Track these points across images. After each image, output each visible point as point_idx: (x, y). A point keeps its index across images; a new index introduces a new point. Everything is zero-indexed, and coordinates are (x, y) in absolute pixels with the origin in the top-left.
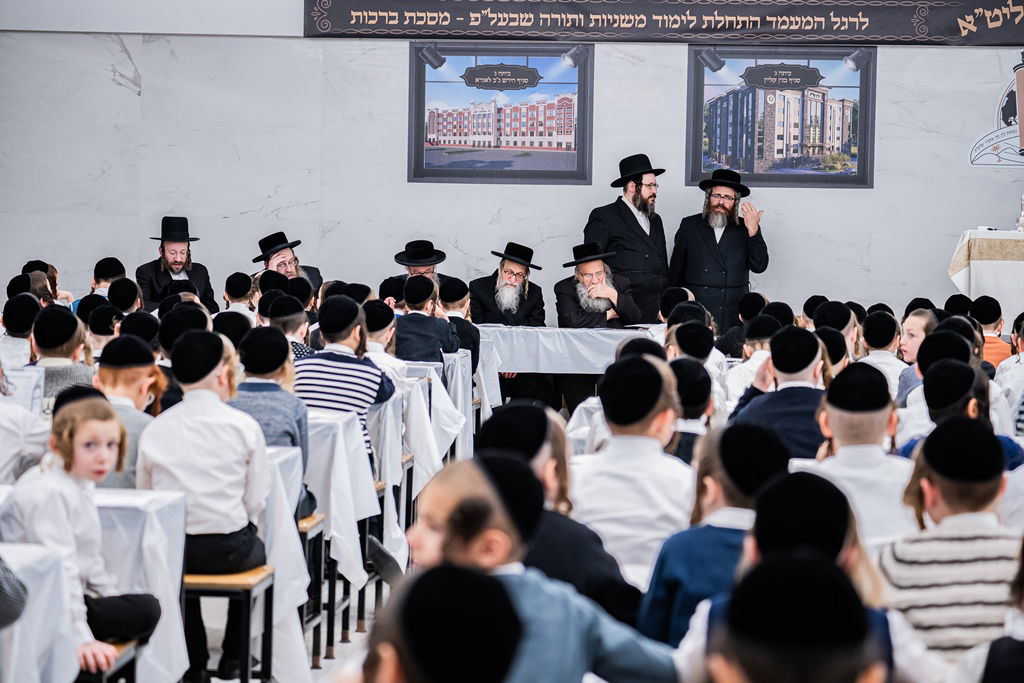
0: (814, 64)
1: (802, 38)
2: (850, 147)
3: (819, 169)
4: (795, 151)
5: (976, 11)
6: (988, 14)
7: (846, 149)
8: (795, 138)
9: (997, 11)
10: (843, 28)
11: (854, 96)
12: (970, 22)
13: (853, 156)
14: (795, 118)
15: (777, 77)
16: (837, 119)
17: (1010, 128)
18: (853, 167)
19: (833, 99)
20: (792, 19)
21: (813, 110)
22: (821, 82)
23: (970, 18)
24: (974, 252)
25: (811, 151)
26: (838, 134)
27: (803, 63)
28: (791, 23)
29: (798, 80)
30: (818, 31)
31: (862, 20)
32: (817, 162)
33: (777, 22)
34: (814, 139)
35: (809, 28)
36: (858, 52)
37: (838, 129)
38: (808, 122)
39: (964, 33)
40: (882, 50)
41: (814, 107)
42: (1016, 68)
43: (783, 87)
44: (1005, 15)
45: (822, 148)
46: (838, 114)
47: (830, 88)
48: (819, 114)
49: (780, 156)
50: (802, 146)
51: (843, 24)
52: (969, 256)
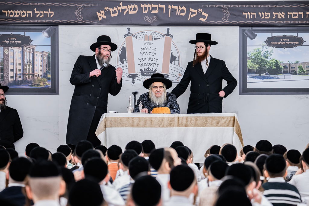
0: (27, 34)
1: (21, 21)
2: (47, 75)
3: (33, 85)
4: (20, 77)
5: (105, 8)
6: (111, 10)
7: (45, 75)
8: (20, 70)
9: (115, 9)
10: (41, 16)
11: (48, 50)
12: (103, 14)
13: (49, 79)
14: (19, 61)
15: (9, 40)
16: (40, 61)
17: (124, 65)
18: (49, 84)
19: (38, 51)
20: (15, 12)
21: (28, 57)
22: (32, 43)
23: (102, 12)
24: (108, 123)
25: (28, 77)
26: (41, 68)
27: (22, 33)
28: (15, 14)
29: (20, 42)
30: (29, 18)
31: (50, 12)
32: (31, 82)
33: (8, 13)
34: (29, 71)
35: (24, 16)
36: (49, 28)
37: (41, 66)
38: (26, 63)
39: (100, 19)
40: (61, 28)
41: (28, 55)
42: (125, 36)
43: (12, 45)
44: (119, 11)
45: (33, 75)
46: (41, 59)
47: (36, 46)
48: (31, 59)
49: (12, 79)
50: (23, 74)
51: (41, 14)
52: (105, 125)
